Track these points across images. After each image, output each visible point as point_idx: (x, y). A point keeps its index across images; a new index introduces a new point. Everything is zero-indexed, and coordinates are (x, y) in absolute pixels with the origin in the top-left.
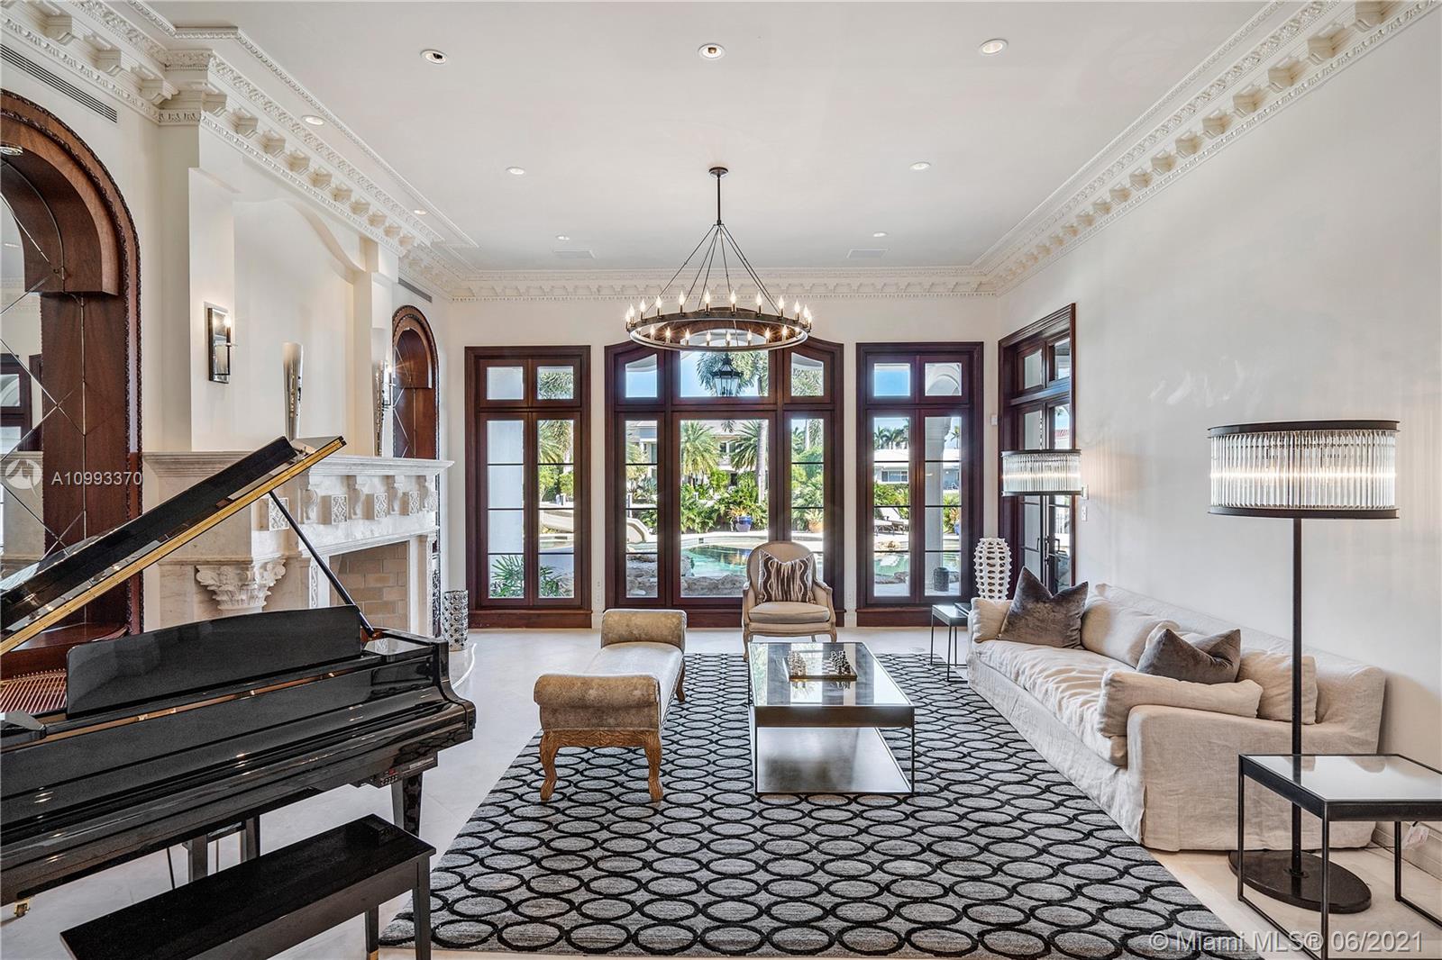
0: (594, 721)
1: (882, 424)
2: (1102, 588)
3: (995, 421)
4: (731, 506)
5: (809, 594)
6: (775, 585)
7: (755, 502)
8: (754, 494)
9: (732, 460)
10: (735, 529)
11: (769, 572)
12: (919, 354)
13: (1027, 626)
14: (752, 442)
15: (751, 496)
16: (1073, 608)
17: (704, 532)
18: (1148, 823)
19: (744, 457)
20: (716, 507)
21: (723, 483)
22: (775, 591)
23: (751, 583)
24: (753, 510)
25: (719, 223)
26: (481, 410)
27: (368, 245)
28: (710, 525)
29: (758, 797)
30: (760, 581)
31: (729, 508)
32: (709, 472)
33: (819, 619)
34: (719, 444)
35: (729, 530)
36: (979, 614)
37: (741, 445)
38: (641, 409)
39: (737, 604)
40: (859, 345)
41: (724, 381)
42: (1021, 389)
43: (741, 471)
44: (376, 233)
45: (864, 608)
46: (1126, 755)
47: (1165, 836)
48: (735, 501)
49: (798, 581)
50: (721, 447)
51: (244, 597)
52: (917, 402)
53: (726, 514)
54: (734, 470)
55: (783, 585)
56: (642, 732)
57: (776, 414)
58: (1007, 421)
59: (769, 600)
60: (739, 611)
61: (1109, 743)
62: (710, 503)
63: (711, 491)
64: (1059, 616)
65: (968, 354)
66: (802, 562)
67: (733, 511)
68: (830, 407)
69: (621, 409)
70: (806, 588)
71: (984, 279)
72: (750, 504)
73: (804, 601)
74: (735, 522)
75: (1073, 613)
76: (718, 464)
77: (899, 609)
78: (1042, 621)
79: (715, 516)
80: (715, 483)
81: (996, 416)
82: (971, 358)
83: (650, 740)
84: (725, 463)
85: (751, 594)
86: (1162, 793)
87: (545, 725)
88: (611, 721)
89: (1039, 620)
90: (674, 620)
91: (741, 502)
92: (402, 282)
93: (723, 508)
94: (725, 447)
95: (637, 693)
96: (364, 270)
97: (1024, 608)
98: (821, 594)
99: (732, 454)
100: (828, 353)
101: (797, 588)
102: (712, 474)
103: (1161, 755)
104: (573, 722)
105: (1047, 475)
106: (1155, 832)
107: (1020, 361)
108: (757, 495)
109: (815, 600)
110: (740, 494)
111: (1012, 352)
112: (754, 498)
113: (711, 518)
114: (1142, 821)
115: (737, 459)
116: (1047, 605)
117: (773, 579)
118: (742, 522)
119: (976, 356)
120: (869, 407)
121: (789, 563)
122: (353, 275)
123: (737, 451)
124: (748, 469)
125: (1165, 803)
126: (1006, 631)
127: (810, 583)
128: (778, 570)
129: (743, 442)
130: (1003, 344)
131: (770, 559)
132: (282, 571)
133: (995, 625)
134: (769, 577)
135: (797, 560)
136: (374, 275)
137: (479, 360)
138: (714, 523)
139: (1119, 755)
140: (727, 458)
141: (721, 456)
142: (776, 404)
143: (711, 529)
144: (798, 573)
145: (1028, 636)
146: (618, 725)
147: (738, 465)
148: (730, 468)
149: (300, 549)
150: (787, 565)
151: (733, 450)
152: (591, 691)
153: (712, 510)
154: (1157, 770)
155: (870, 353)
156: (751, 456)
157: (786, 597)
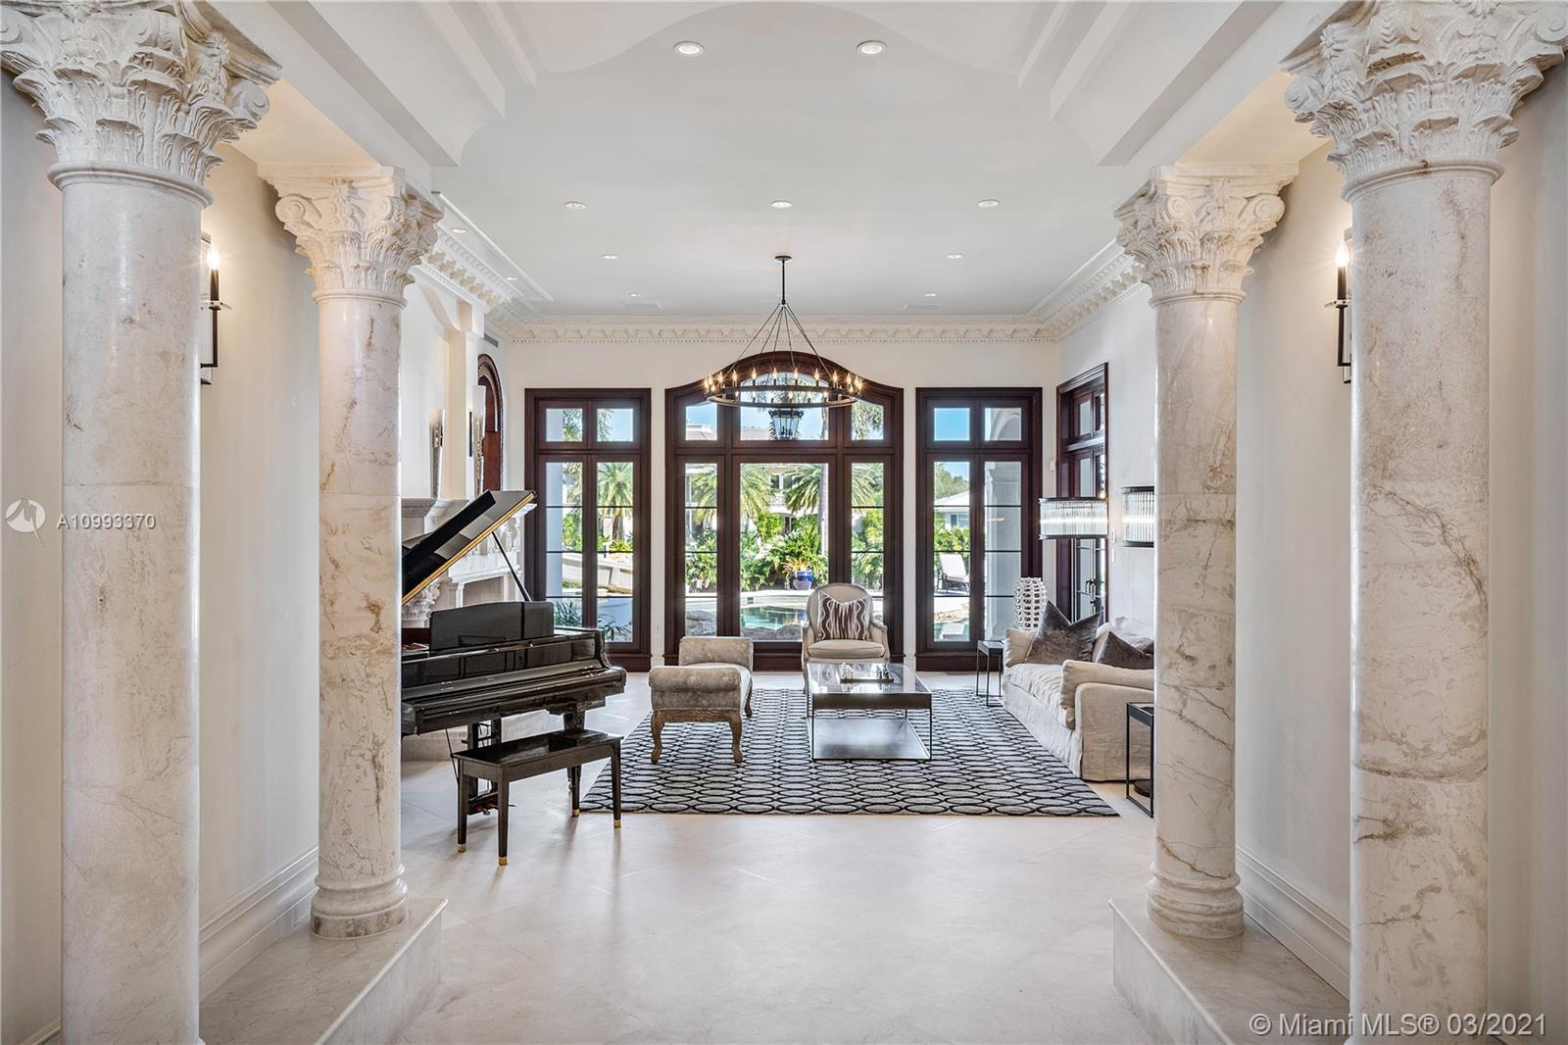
0: (692, 702)
1: (942, 468)
2: (1120, 620)
3: (1053, 467)
4: (788, 558)
5: (866, 632)
6: (833, 625)
7: (817, 553)
8: (816, 543)
9: (788, 498)
10: (792, 587)
11: (827, 612)
12: (977, 398)
13: (1047, 650)
14: (814, 475)
15: (812, 546)
16: (1085, 634)
17: (754, 590)
18: (1084, 762)
19: (803, 495)
20: (769, 559)
21: (776, 530)
22: (834, 629)
23: (811, 623)
24: (815, 563)
25: (784, 302)
26: (539, 452)
27: (463, 307)
28: (762, 581)
29: (815, 760)
30: (820, 620)
31: (785, 561)
32: (756, 515)
33: (873, 654)
34: (770, 478)
35: (783, 588)
36: (1010, 641)
37: (798, 480)
38: (702, 452)
39: (798, 648)
40: (918, 390)
41: (783, 420)
42: (1076, 435)
43: (799, 514)
44: (471, 298)
45: (923, 652)
46: (1074, 720)
47: (1095, 771)
48: (792, 552)
49: (855, 621)
50: (772, 481)
51: (416, 611)
52: (977, 447)
53: (781, 568)
54: (790, 512)
55: (840, 623)
56: (727, 711)
57: (836, 458)
58: (1065, 467)
59: (828, 638)
60: (798, 655)
61: (1065, 712)
62: (759, 556)
63: (759, 541)
64: (1073, 640)
65: (1027, 399)
66: (860, 602)
67: (790, 565)
68: (891, 451)
69: (680, 452)
70: (862, 627)
71: (1042, 327)
72: (811, 556)
73: (860, 639)
74: (792, 579)
75: (1084, 638)
76: (767, 505)
77: (957, 653)
78: (1058, 645)
79: (767, 570)
80: (764, 530)
81: (1055, 461)
82: (1031, 403)
83: (733, 716)
84: (777, 502)
85: (810, 632)
86: (1094, 741)
87: (655, 705)
88: (705, 702)
89: (1055, 644)
90: (743, 645)
91: (800, 553)
92: (487, 338)
93: (777, 561)
94: (778, 481)
95: (726, 679)
96: (459, 329)
97: (1045, 634)
98: (876, 632)
99: (788, 491)
100: (887, 396)
101: (854, 627)
102: (761, 518)
103: (1093, 716)
104: (675, 702)
105: (1078, 520)
106: (1089, 768)
107: (1076, 407)
108: (820, 544)
109: (871, 638)
110: (799, 543)
111: (1069, 399)
112: (816, 549)
113: (761, 573)
114: (1081, 762)
115: (793, 498)
116: (1063, 631)
117: (831, 618)
118: (801, 578)
119: (1034, 402)
120: (930, 452)
121: (847, 604)
122: (450, 335)
123: (795, 486)
124: (809, 512)
125: (1095, 748)
126: (1030, 655)
127: (866, 623)
128: (836, 610)
129: (802, 474)
130: (1061, 391)
131: (828, 599)
132: (438, 593)
133: (1022, 651)
134: (828, 616)
135: (855, 601)
136: (468, 333)
137: (538, 401)
138: (766, 580)
139: (1070, 720)
140: (780, 496)
141: (772, 493)
142: (836, 447)
143: (763, 587)
144: (855, 613)
145: (1048, 659)
146: (709, 706)
147: (795, 506)
148: (784, 510)
149: (450, 576)
150: (844, 605)
151: (788, 484)
152: (691, 677)
153: (765, 563)
154: (1091, 726)
155: (928, 397)
156: (813, 493)
157: (844, 635)
